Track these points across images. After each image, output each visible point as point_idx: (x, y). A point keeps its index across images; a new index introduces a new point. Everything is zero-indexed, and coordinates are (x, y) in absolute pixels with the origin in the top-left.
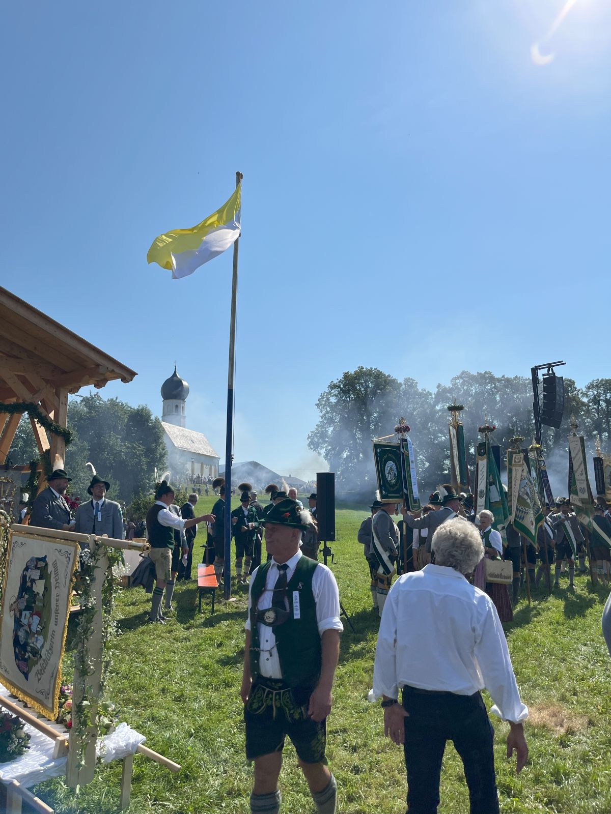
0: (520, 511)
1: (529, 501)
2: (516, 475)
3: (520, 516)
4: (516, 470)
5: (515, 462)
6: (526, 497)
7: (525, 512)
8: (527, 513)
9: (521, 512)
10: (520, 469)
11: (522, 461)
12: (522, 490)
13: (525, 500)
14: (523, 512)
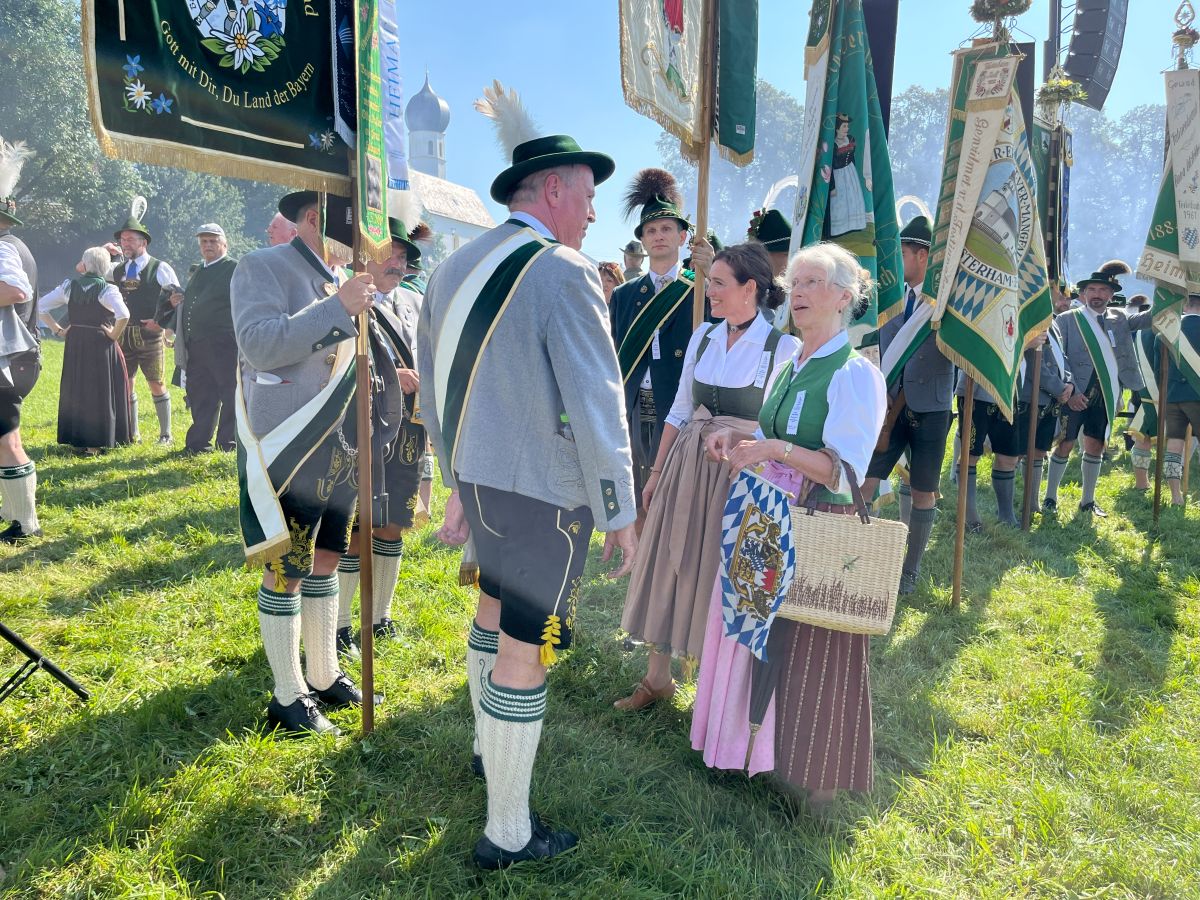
0: (971, 279)
1: (1010, 243)
2: (977, 142)
3: (966, 301)
4: (981, 125)
5: (981, 90)
6: (1001, 227)
7: (989, 287)
8: (998, 290)
9: (974, 284)
10: (995, 117)
11: (1009, 88)
12: (993, 200)
13: (996, 239)
14: (980, 284)
